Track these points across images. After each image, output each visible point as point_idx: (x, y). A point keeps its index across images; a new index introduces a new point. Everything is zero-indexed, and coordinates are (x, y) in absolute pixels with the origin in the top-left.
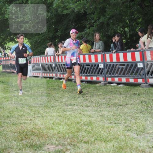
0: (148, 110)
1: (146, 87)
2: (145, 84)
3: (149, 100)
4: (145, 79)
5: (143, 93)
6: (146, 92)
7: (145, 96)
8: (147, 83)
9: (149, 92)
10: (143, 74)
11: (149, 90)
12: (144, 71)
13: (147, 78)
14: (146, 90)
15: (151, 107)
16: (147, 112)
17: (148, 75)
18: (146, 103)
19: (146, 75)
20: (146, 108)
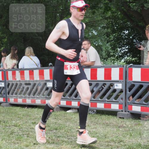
0: (6, 129)
1: (7, 106)
2: (5, 103)
3: (8, 119)
4: (5, 99)
5: (3, 113)
6: (5, 111)
7: (4, 115)
8: (8, 102)
9: (8, 111)
10: (4, 94)
11: (9, 109)
12: (5, 90)
13: (7, 97)
14: (6, 109)
15: (9, 126)
16: (5, 131)
17: (9, 94)
18: (4, 122)
19: (7, 94)
20: (4, 127)
